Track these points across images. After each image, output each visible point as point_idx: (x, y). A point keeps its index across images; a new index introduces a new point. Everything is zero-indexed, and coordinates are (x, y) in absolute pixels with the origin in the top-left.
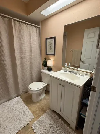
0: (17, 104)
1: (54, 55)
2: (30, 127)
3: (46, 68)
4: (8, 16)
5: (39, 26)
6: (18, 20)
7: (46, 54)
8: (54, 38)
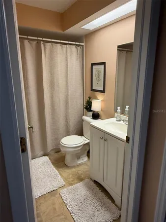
0: (43, 165)
1: (103, 91)
2: (58, 194)
3: (91, 113)
4: (36, 38)
5: (81, 44)
6: (50, 40)
7: (92, 90)
8: (104, 64)
